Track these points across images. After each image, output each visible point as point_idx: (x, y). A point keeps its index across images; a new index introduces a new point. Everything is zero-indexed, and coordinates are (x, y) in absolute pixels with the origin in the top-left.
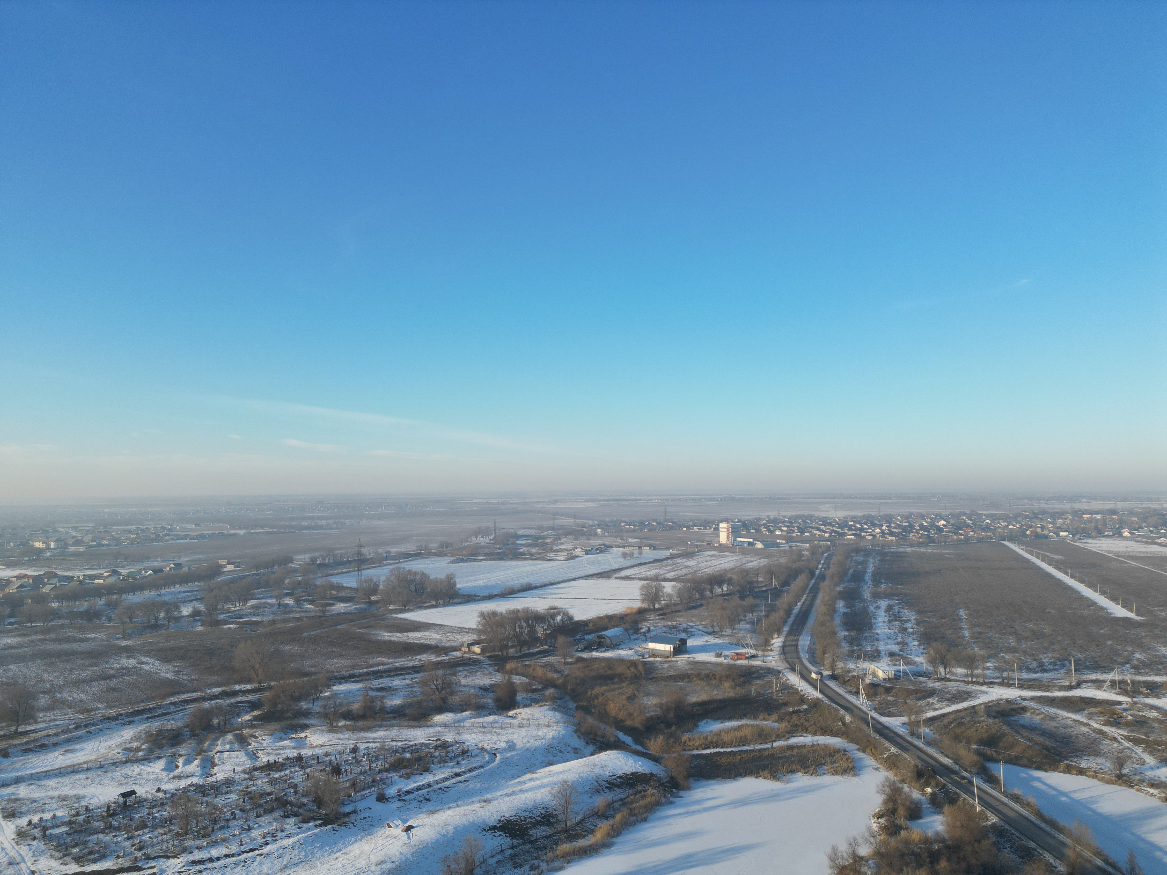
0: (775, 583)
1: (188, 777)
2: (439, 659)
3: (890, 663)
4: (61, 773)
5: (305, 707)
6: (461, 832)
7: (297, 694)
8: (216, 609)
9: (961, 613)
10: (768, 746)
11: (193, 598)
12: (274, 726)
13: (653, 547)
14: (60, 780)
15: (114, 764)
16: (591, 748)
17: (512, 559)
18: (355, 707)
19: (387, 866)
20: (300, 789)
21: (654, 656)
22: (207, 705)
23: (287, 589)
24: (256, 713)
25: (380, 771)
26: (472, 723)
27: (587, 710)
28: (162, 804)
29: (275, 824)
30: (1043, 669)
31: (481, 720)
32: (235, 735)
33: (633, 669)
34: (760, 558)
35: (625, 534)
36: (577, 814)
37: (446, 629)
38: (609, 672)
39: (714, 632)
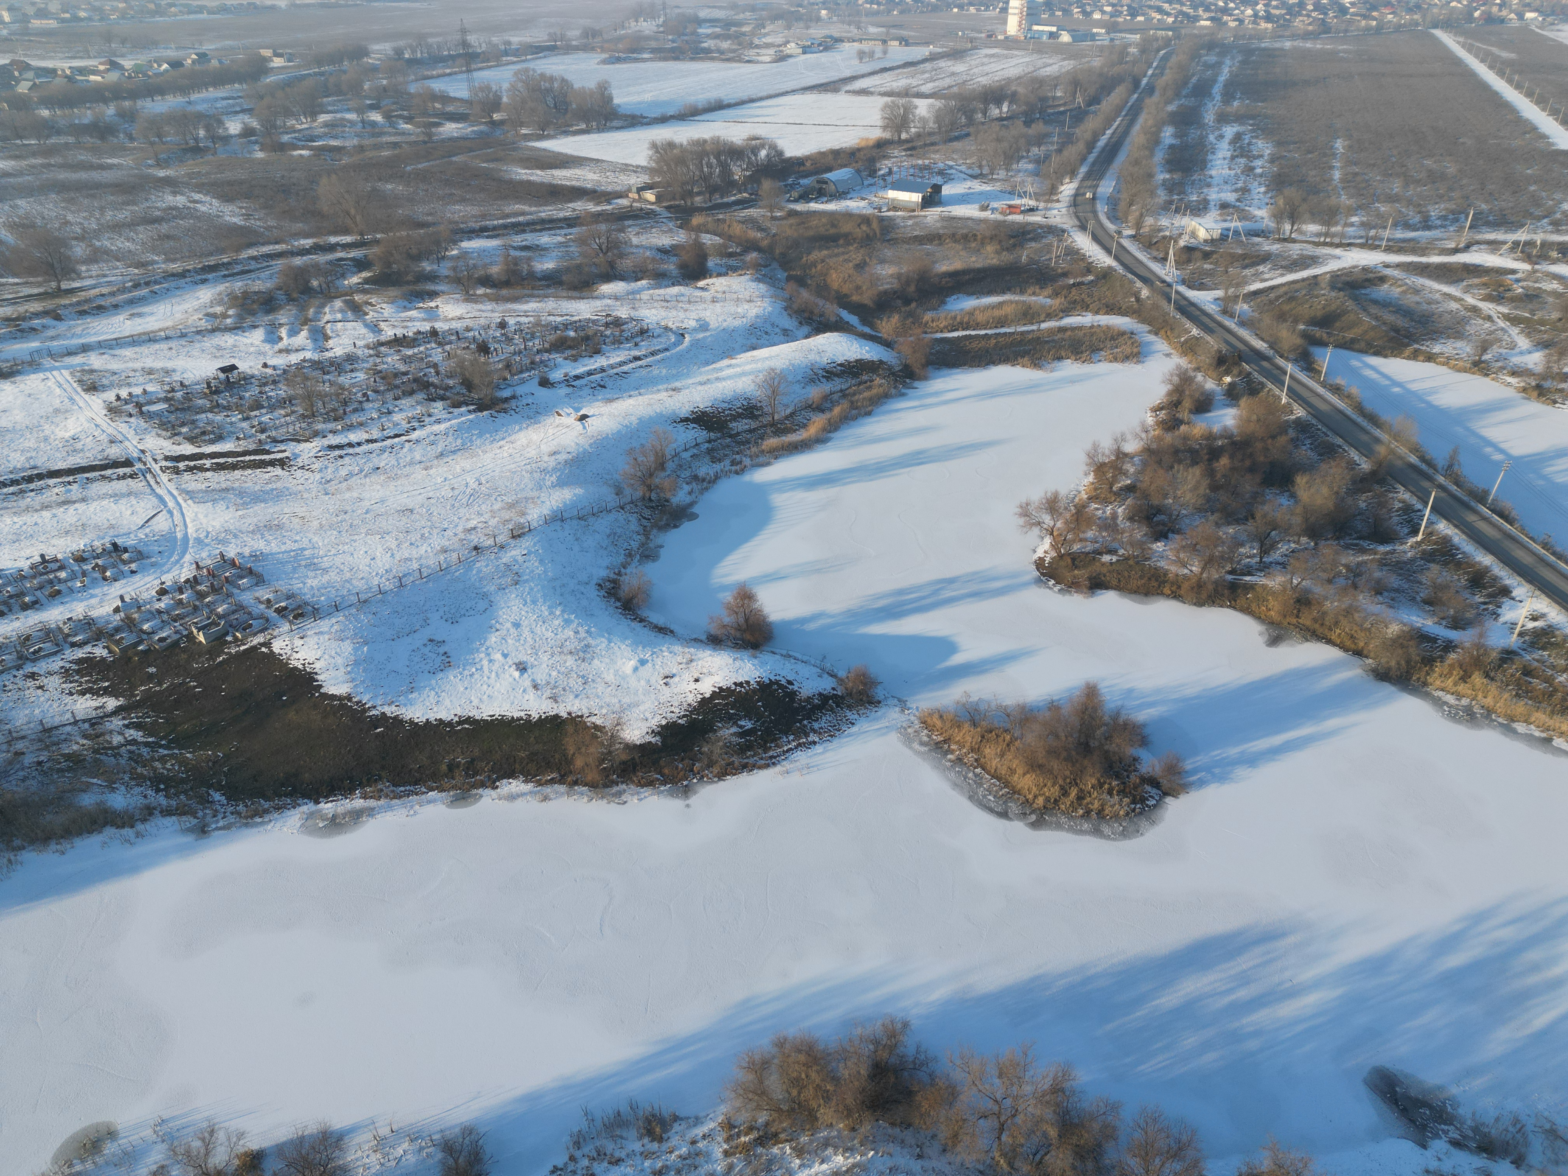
0: (1079, 99)
1: (297, 350)
2: (599, 208)
3: (1219, 218)
4: (134, 341)
5: (428, 268)
6: (646, 424)
7: (414, 251)
8: (274, 126)
9: (1337, 145)
10: (1034, 327)
11: (238, 109)
12: (393, 292)
13: (905, 42)
14: (137, 349)
15: (198, 332)
16: (806, 329)
17: (692, 59)
18: (495, 270)
19: (562, 457)
20: (442, 370)
21: (895, 209)
22: (298, 261)
23: (370, 98)
24: (365, 274)
25: (538, 352)
26: (651, 296)
27: (801, 282)
28: (275, 382)
29: (419, 407)
30: (1426, 225)
31: (662, 291)
32: (345, 302)
33: (864, 228)
34: (1064, 59)
35: (864, 19)
36: (786, 406)
37: (605, 165)
38: (832, 231)
39: (981, 174)
